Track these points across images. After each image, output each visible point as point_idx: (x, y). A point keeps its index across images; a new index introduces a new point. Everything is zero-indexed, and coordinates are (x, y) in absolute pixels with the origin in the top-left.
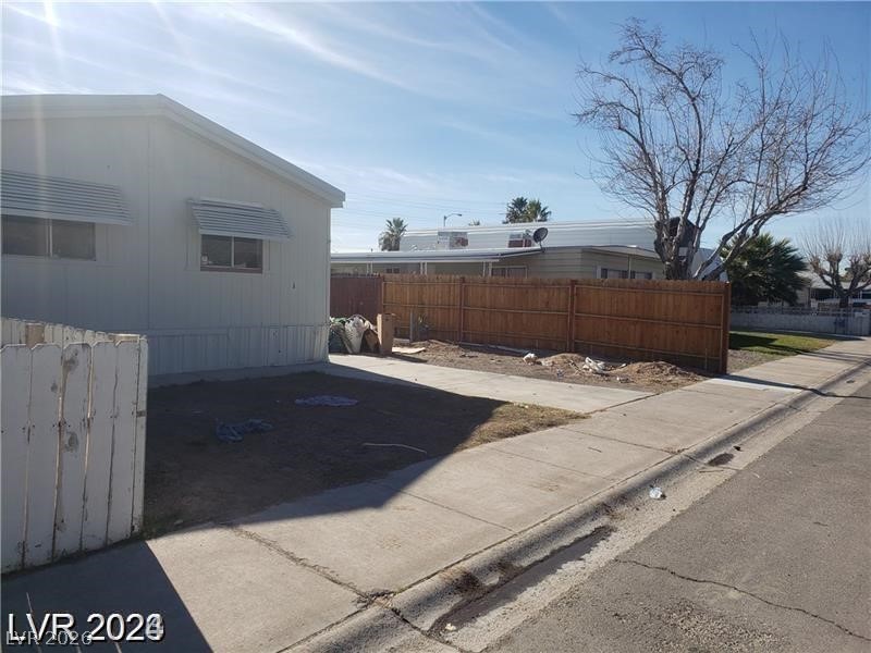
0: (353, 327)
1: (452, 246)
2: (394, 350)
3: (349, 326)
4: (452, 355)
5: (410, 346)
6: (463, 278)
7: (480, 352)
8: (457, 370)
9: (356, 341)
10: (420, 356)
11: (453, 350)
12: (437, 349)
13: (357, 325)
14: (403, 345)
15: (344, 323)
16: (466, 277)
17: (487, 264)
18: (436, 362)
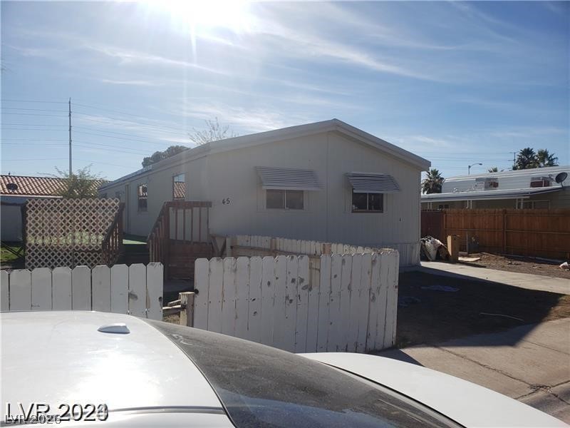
0: (431, 243)
1: (486, 188)
2: (460, 259)
3: (428, 244)
4: (501, 263)
5: (469, 257)
6: (505, 210)
7: (522, 261)
8: (511, 273)
9: (433, 253)
10: (478, 263)
11: (500, 259)
12: (489, 259)
13: (434, 243)
14: (463, 256)
15: (424, 241)
16: (507, 209)
17: (519, 200)
18: (493, 268)
